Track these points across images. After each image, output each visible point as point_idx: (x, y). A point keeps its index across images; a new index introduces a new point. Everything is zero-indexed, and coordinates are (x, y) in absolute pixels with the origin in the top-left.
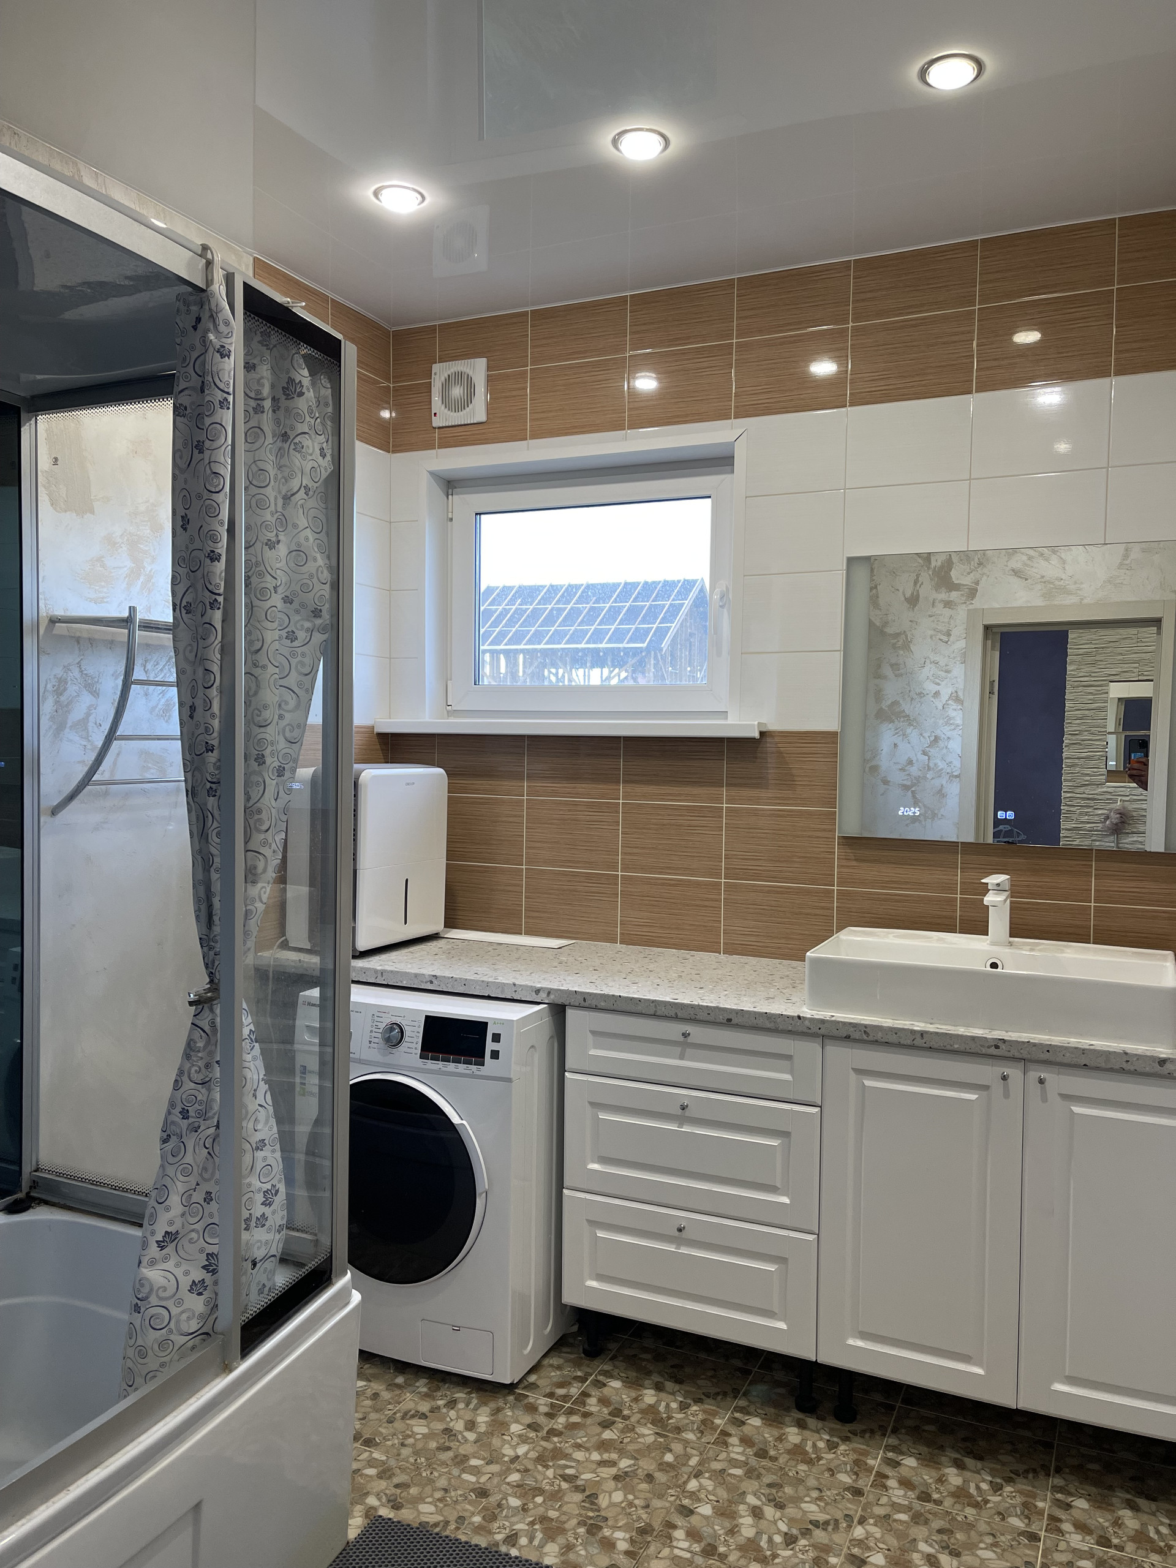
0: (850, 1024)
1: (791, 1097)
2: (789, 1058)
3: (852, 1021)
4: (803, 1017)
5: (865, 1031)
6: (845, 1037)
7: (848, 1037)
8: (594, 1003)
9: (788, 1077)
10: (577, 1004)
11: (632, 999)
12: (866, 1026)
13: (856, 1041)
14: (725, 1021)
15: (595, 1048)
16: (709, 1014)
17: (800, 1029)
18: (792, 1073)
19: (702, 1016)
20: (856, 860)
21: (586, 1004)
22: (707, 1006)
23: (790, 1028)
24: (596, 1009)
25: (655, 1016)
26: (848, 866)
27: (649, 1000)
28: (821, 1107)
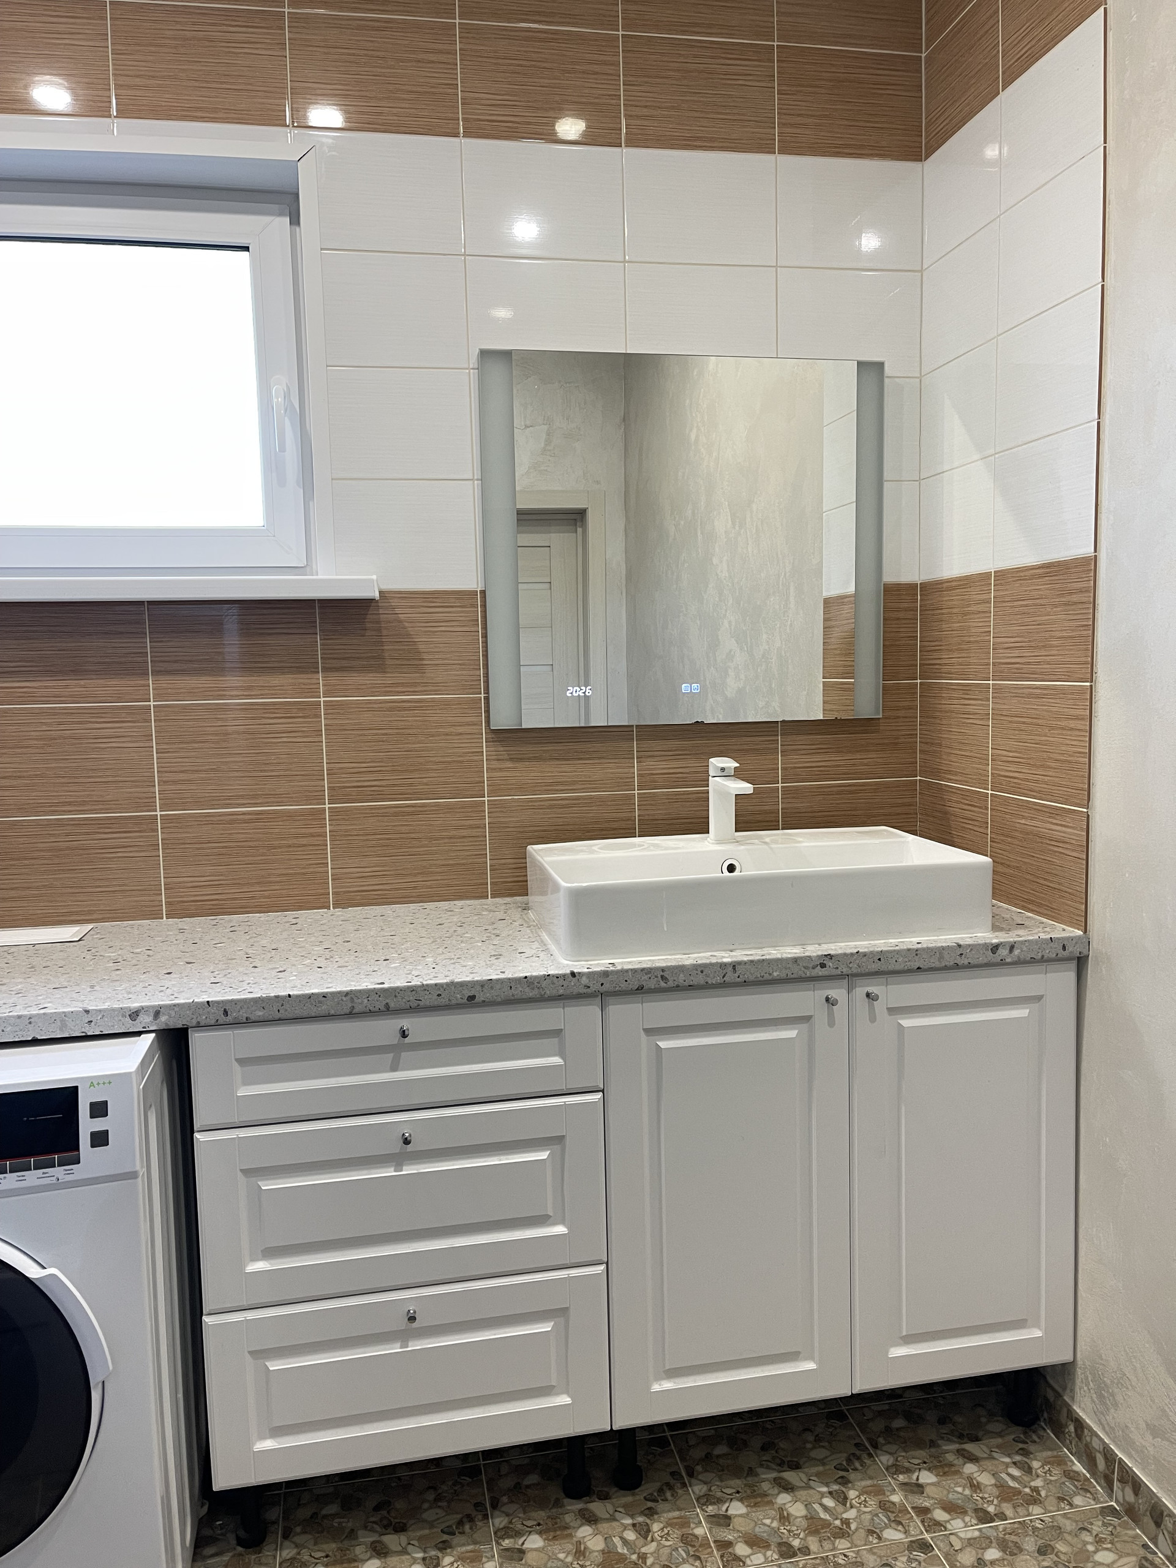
0: (643, 970)
1: (562, 1087)
2: (557, 1033)
3: (644, 966)
4: (579, 973)
5: (662, 977)
6: (637, 989)
7: (640, 989)
8: (243, 1015)
9: (556, 1060)
10: (213, 1022)
11: (310, 996)
12: (663, 970)
13: (651, 991)
14: (465, 1000)
15: (246, 1083)
16: (439, 995)
17: (576, 991)
18: (562, 1055)
19: (427, 1000)
20: (511, 759)
21: (229, 1019)
22: (436, 985)
23: (561, 992)
24: (249, 1022)
25: (351, 1015)
26: (501, 770)
27: (339, 993)
28: (603, 1091)
